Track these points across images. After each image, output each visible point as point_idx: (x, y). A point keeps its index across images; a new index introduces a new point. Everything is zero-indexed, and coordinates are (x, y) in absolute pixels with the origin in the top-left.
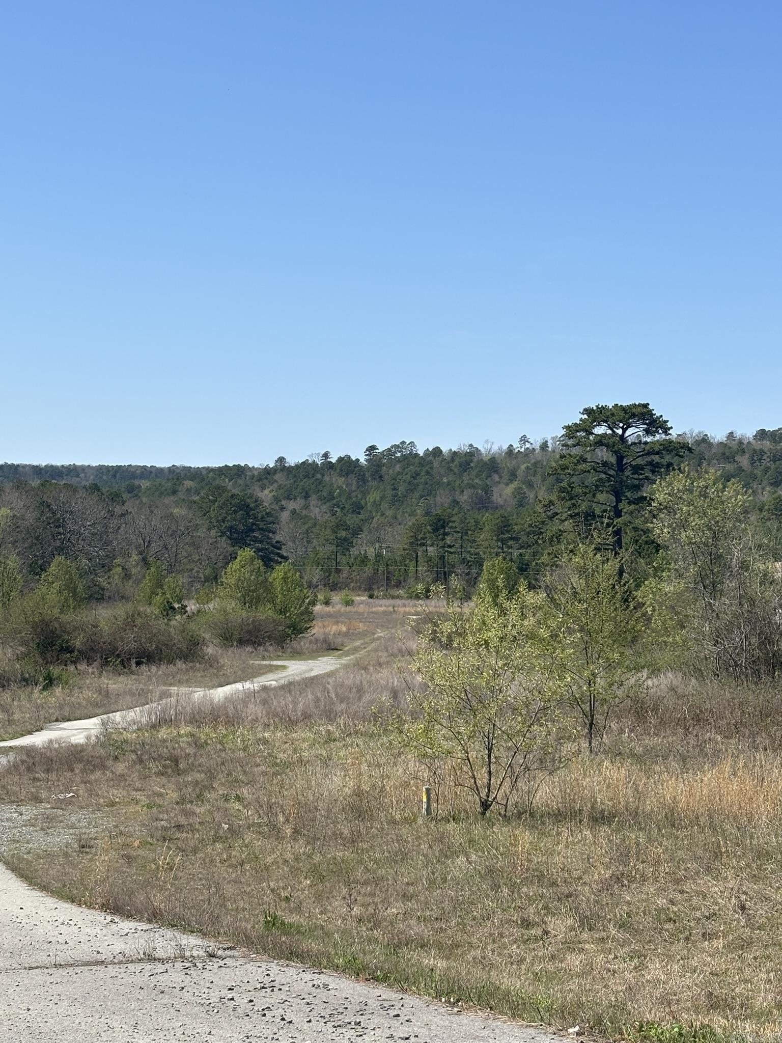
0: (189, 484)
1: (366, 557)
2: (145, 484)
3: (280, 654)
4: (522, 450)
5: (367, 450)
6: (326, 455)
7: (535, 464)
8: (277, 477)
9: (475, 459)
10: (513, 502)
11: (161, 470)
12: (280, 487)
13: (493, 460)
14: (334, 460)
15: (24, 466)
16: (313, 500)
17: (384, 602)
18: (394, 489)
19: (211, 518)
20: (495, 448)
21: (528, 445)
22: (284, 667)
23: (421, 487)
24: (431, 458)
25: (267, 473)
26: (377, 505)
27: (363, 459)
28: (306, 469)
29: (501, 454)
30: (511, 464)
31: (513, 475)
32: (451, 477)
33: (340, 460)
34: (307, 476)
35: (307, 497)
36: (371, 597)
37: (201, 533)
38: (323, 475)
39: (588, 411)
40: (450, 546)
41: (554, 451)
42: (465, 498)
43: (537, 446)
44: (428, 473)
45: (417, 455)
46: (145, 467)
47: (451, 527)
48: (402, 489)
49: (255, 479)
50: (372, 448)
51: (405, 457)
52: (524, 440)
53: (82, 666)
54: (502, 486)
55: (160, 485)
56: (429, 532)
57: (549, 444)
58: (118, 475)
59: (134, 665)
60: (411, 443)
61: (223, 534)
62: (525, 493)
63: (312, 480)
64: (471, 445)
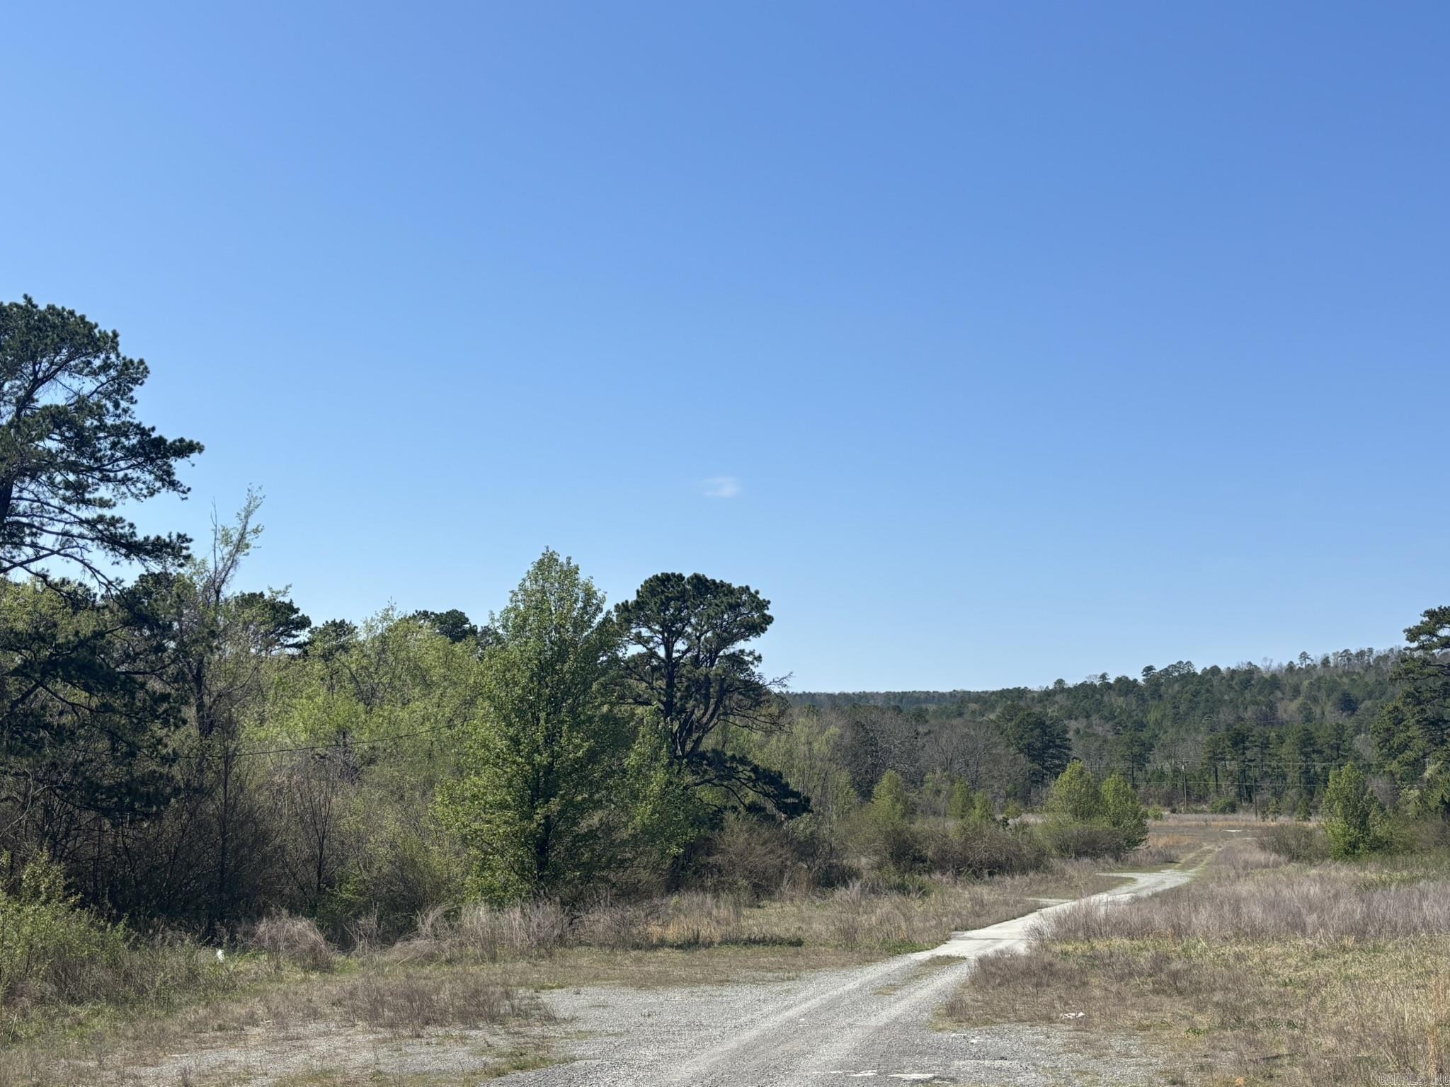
0: (973, 706)
1: (1163, 773)
2: (932, 707)
3: (1120, 866)
4: (1304, 666)
5: (1144, 670)
6: (1103, 677)
7: (1319, 679)
8: (1058, 698)
9: (1255, 677)
10: (1300, 718)
11: (943, 695)
12: (1061, 708)
13: (1274, 676)
14: (1112, 681)
15: (820, 695)
16: (1095, 718)
17: (1189, 816)
18: (1175, 707)
19: (1008, 736)
20: (1275, 665)
21: (1308, 662)
22: (1133, 880)
23: (1202, 705)
24: (1209, 676)
25: (1047, 695)
26: (1158, 723)
27: (1141, 679)
28: (1085, 690)
29: (1281, 671)
30: (1293, 680)
31: (1296, 691)
32: (1232, 695)
33: (1119, 680)
34: (1086, 697)
35: (1088, 717)
36: (1174, 811)
37: (1000, 750)
38: (1102, 696)
39: (1430, 614)
40: (1250, 761)
41: (1336, 666)
42: (1249, 714)
43: (1318, 662)
44: (1208, 691)
45: (1195, 674)
46: (928, 693)
47: (1251, 742)
48: (1183, 708)
49: (1036, 701)
50: (1149, 669)
51: (1182, 676)
52: (1304, 656)
53: (937, 876)
54: (1286, 702)
55: (946, 708)
56: (1229, 747)
57: (1331, 660)
58: (904, 700)
59: (987, 876)
60: (1188, 662)
61: (1021, 751)
62: (1310, 709)
63: (1092, 701)
64: (1250, 663)
